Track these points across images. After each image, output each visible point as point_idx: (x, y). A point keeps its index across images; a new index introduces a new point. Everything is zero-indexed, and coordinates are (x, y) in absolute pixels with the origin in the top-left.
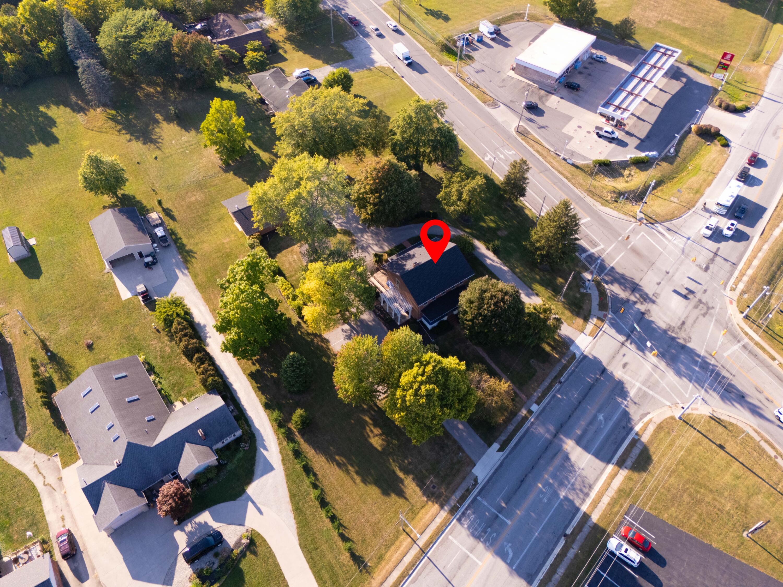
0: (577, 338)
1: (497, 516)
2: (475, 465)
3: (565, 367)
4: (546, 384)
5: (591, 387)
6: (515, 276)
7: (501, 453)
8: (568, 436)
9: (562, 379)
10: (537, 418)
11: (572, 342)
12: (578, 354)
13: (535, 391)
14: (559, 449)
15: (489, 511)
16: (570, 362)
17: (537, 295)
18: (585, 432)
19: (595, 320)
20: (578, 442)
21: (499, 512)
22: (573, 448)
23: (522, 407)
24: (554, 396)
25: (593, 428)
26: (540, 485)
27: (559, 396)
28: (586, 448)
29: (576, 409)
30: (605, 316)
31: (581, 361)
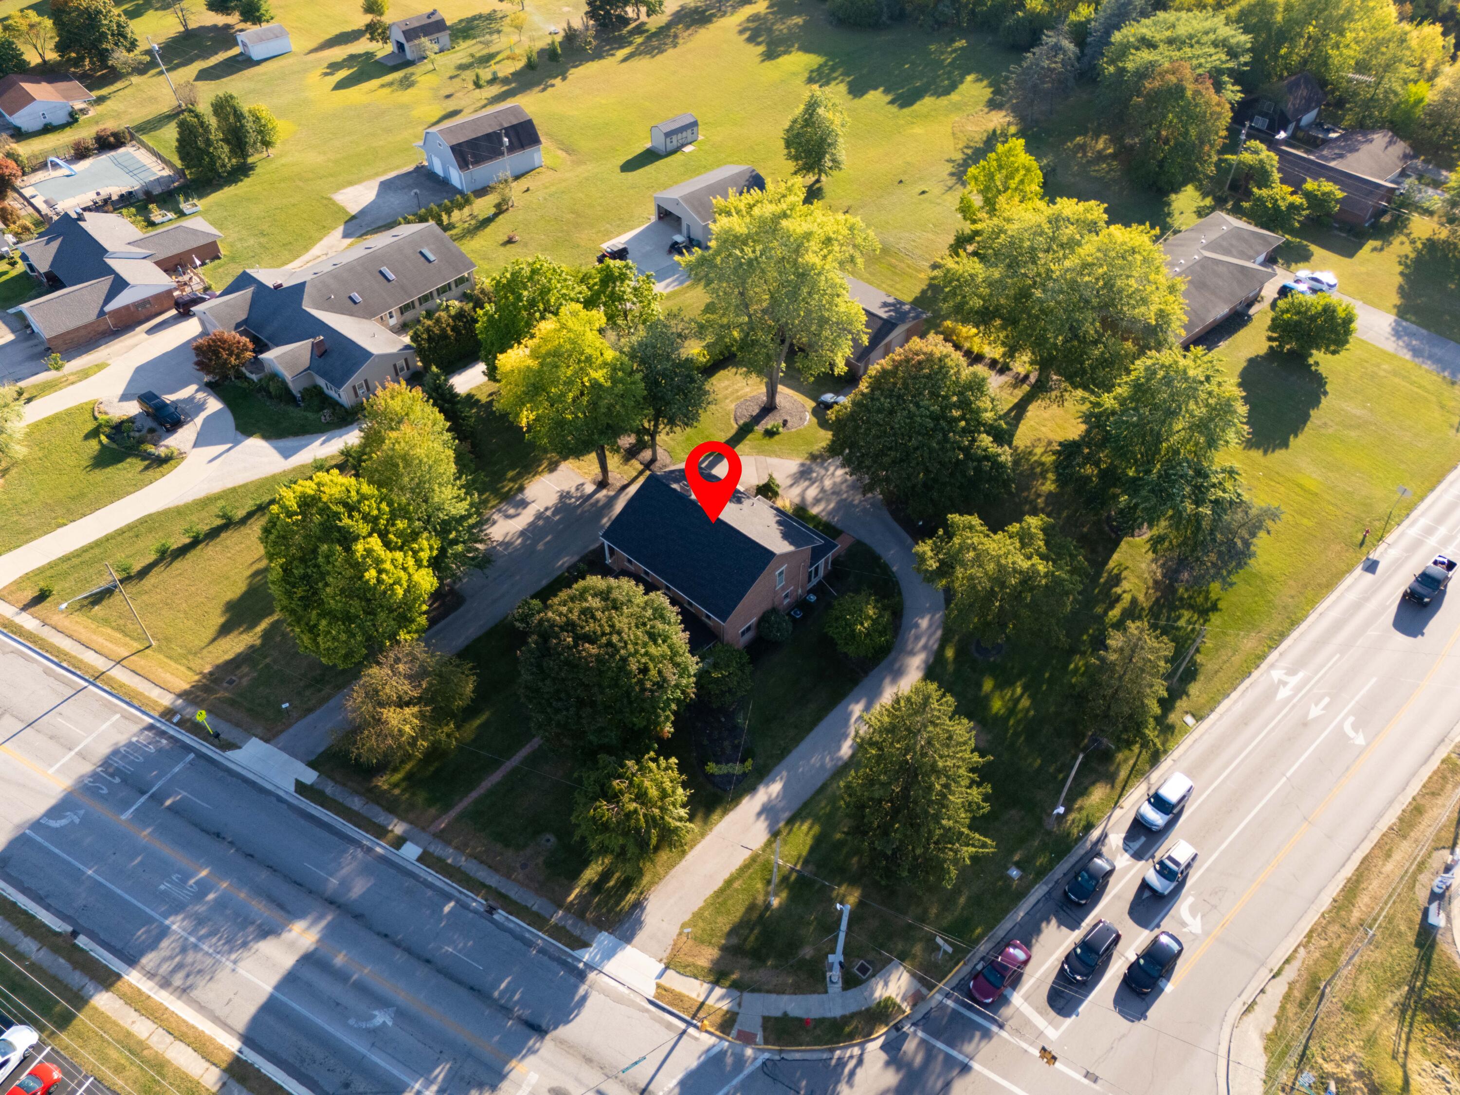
0: (643, 950)
1: (143, 793)
2: (267, 741)
3: (538, 920)
4: (482, 874)
5: (479, 992)
6: (826, 775)
7: (292, 789)
8: (329, 934)
9: (500, 915)
10: (383, 859)
11: (627, 938)
12: (586, 955)
13: (460, 849)
14: (293, 914)
15: (158, 777)
16: (558, 932)
17: (775, 834)
18: (340, 976)
19: (725, 1005)
20: (308, 959)
21: (152, 797)
22: (292, 945)
23: (411, 823)
24: (449, 897)
25: (349, 999)
26: (204, 873)
27: (447, 909)
28: (290, 980)
29: (408, 951)
30: (746, 1038)
31: (564, 964)
